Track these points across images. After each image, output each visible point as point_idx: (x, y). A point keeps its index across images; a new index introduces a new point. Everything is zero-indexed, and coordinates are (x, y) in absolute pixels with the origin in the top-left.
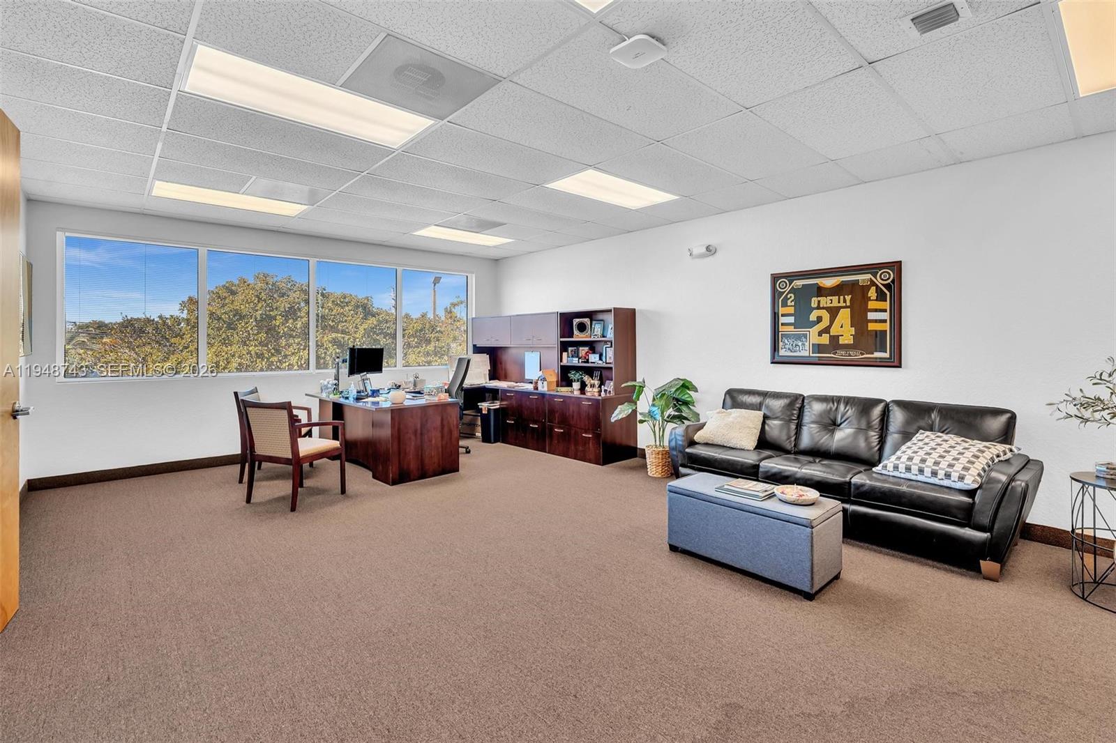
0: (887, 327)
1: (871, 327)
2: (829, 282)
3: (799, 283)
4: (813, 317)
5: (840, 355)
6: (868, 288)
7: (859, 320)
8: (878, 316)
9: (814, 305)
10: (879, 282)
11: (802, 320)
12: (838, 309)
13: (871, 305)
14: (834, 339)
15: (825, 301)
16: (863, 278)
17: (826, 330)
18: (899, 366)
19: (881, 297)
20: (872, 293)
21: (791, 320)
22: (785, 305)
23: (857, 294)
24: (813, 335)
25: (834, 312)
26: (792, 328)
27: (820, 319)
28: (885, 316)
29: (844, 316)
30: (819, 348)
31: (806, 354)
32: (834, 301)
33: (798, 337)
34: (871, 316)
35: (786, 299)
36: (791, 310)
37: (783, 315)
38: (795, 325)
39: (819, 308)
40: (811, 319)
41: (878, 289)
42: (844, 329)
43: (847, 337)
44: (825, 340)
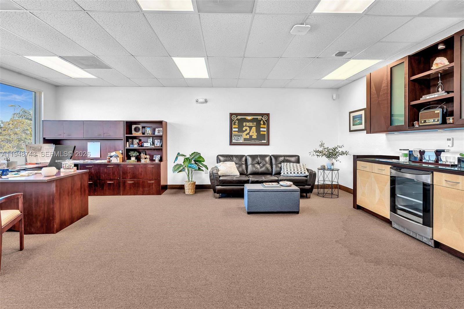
0: (266, 133)
1: (262, 133)
2: (249, 118)
3: (239, 117)
4: (244, 129)
5: (253, 142)
6: (261, 121)
7: (258, 131)
8: (263, 129)
9: (244, 125)
10: (264, 119)
11: (241, 130)
12: (252, 127)
13: (262, 126)
14: (251, 136)
15: (248, 124)
16: (259, 117)
17: (248, 134)
18: (269, 145)
19: (264, 124)
20: (262, 123)
21: (237, 130)
22: (235, 124)
23: (258, 122)
24: (244, 135)
25: (251, 128)
26: (237, 133)
27: (246, 130)
28: (265, 130)
29: (254, 129)
30: (245, 140)
31: (242, 141)
32: (251, 124)
33: (239, 136)
34: (261, 129)
35: (235, 122)
36: (237, 126)
37: (234, 128)
38: (238, 132)
39: (246, 126)
40: (243, 130)
41: (263, 122)
42: (254, 134)
43: (255, 137)
44: (248, 137)
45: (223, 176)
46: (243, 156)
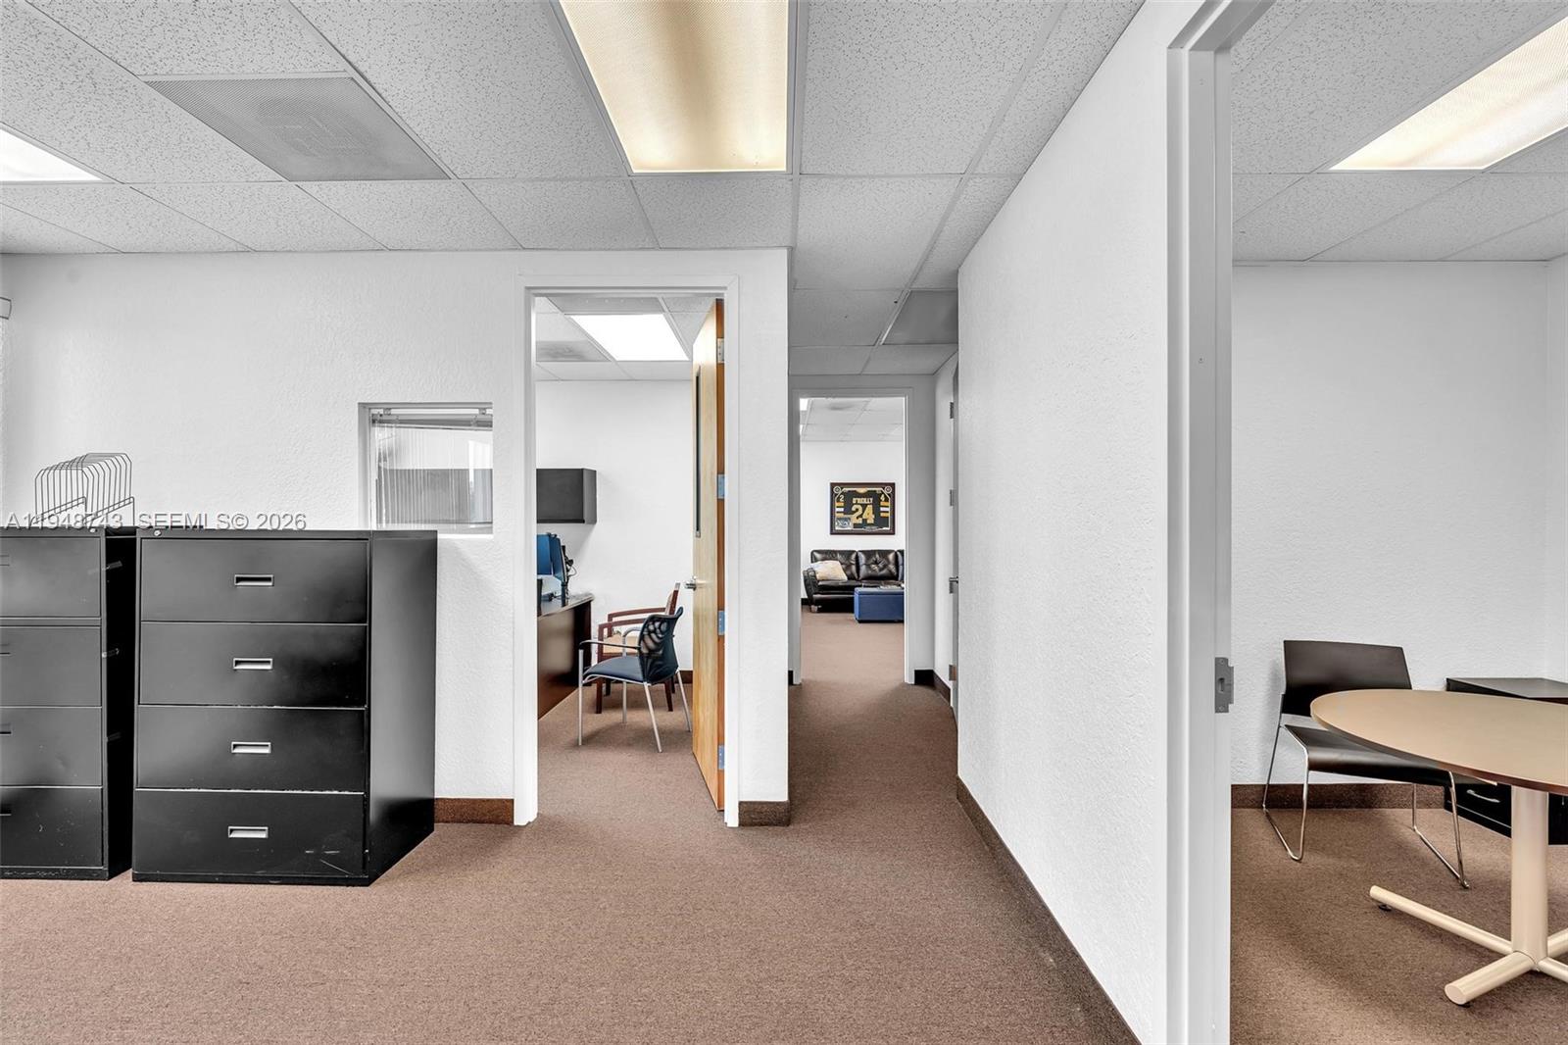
0: (889, 515)
1: (882, 514)
2: (862, 490)
3: (846, 489)
4: (853, 509)
5: (868, 529)
6: (880, 495)
7: (876, 511)
8: (885, 509)
9: (854, 502)
10: (885, 492)
11: (848, 510)
12: (867, 505)
13: (882, 504)
14: (865, 520)
15: (860, 500)
16: (878, 490)
17: (861, 516)
18: (894, 534)
19: (886, 500)
20: (882, 498)
21: (842, 510)
22: (838, 501)
23: (876, 498)
24: (854, 519)
25: (864, 506)
26: (842, 515)
27: (857, 510)
28: (888, 509)
29: (870, 508)
30: (856, 526)
31: (849, 529)
32: (864, 501)
33: (846, 519)
34: (882, 509)
35: (839, 498)
36: (842, 504)
37: (837, 507)
38: (844, 513)
39: (857, 503)
41: (885, 496)
42: (870, 518)
43: (871, 521)
44: (860, 521)
45: (823, 580)
46: (854, 551)
